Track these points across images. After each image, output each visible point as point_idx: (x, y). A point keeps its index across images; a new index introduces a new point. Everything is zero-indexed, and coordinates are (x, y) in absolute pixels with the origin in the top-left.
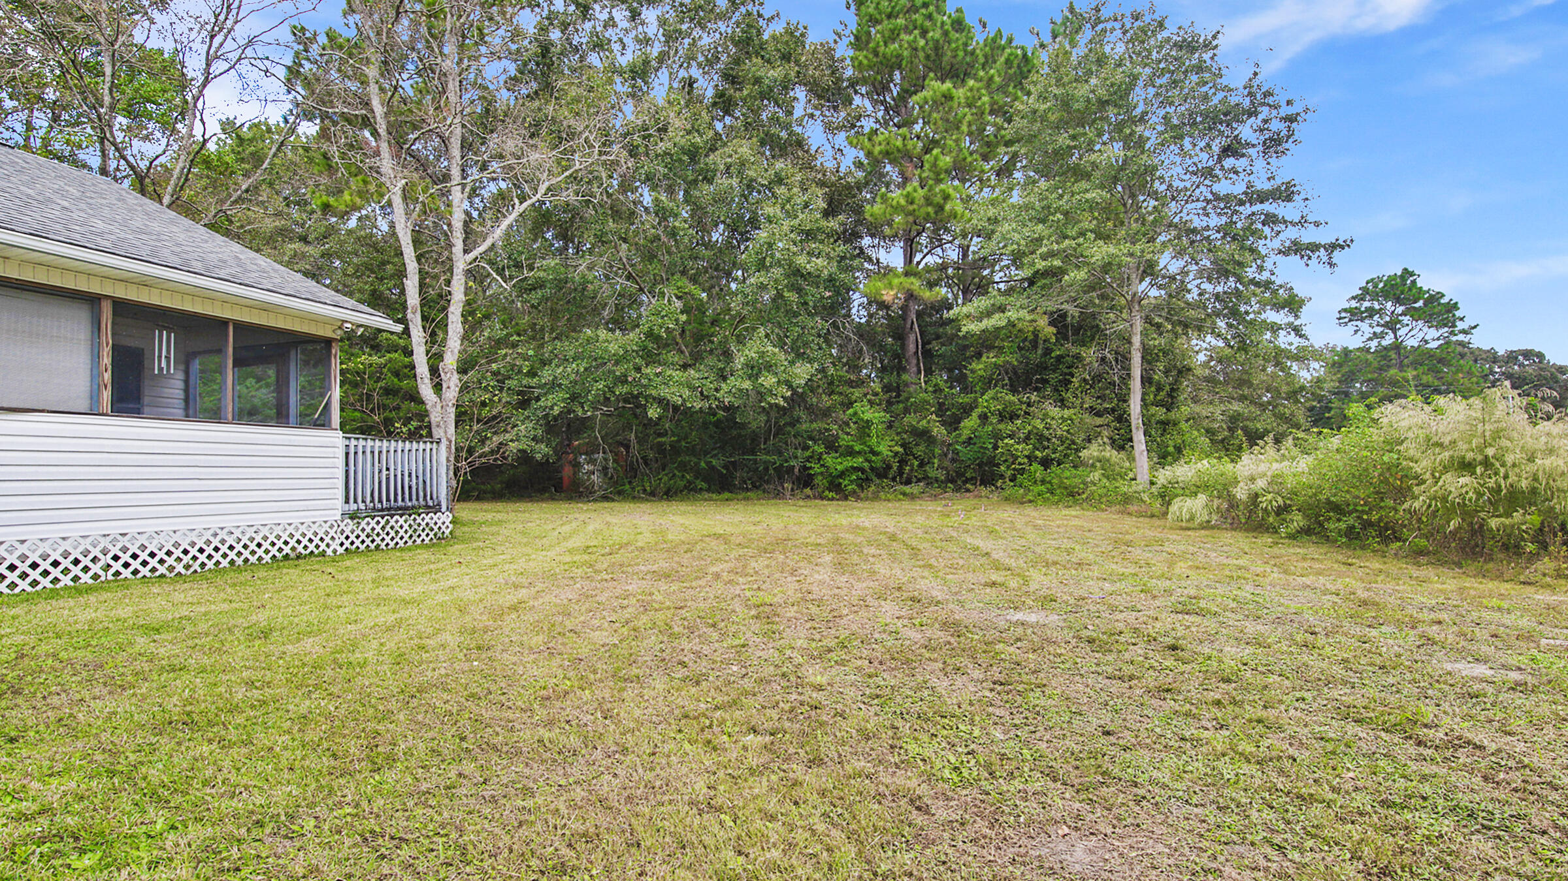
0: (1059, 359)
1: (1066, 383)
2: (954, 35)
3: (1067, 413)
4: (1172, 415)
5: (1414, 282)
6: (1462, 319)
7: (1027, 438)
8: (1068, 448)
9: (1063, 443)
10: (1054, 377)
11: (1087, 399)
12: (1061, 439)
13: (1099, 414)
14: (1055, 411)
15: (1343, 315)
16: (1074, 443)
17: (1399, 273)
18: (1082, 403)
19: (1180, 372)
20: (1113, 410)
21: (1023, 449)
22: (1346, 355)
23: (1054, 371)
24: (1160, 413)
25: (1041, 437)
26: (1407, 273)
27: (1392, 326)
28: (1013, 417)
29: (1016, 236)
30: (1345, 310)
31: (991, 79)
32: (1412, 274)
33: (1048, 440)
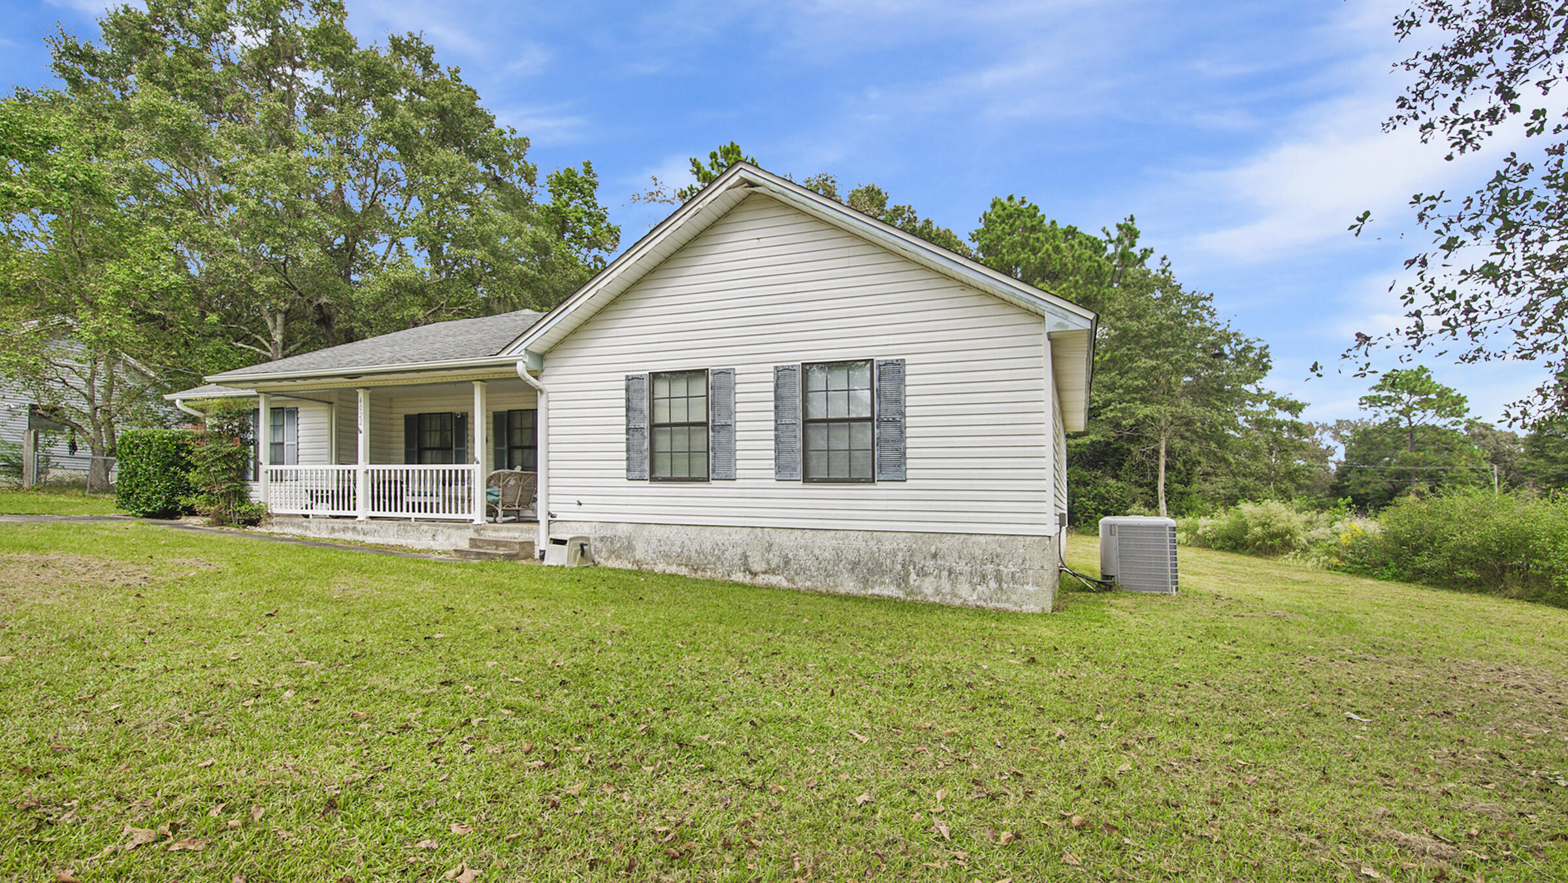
0: (1116, 450)
1: (1120, 465)
2: (1054, 256)
3: (1120, 484)
4: (1188, 489)
5: (1428, 377)
6: (1467, 410)
7: (1094, 498)
8: (1121, 505)
9: (1117, 502)
10: (1112, 461)
11: (1134, 476)
12: (1117, 500)
13: (1141, 486)
14: (1112, 482)
15: (1364, 401)
16: (1124, 502)
17: (1415, 369)
18: (1131, 478)
19: (1194, 463)
20: (1150, 484)
21: (1092, 504)
22: (1365, 435)
23: (1113, 457)
24: (1180, 488)
25: (1103, 498)
26: (1422, 369)
27: (1406, 413)
28: (1086, 484)
29: (1097, 398)
30: (1366, 398)
31: (1077, 282)
32: (1425, 371)
33: (1108, 500)
